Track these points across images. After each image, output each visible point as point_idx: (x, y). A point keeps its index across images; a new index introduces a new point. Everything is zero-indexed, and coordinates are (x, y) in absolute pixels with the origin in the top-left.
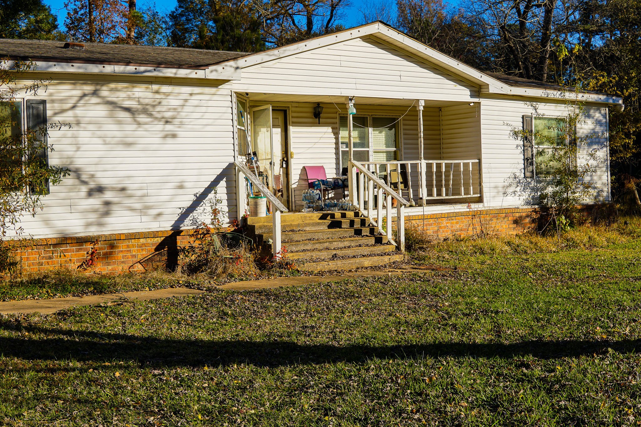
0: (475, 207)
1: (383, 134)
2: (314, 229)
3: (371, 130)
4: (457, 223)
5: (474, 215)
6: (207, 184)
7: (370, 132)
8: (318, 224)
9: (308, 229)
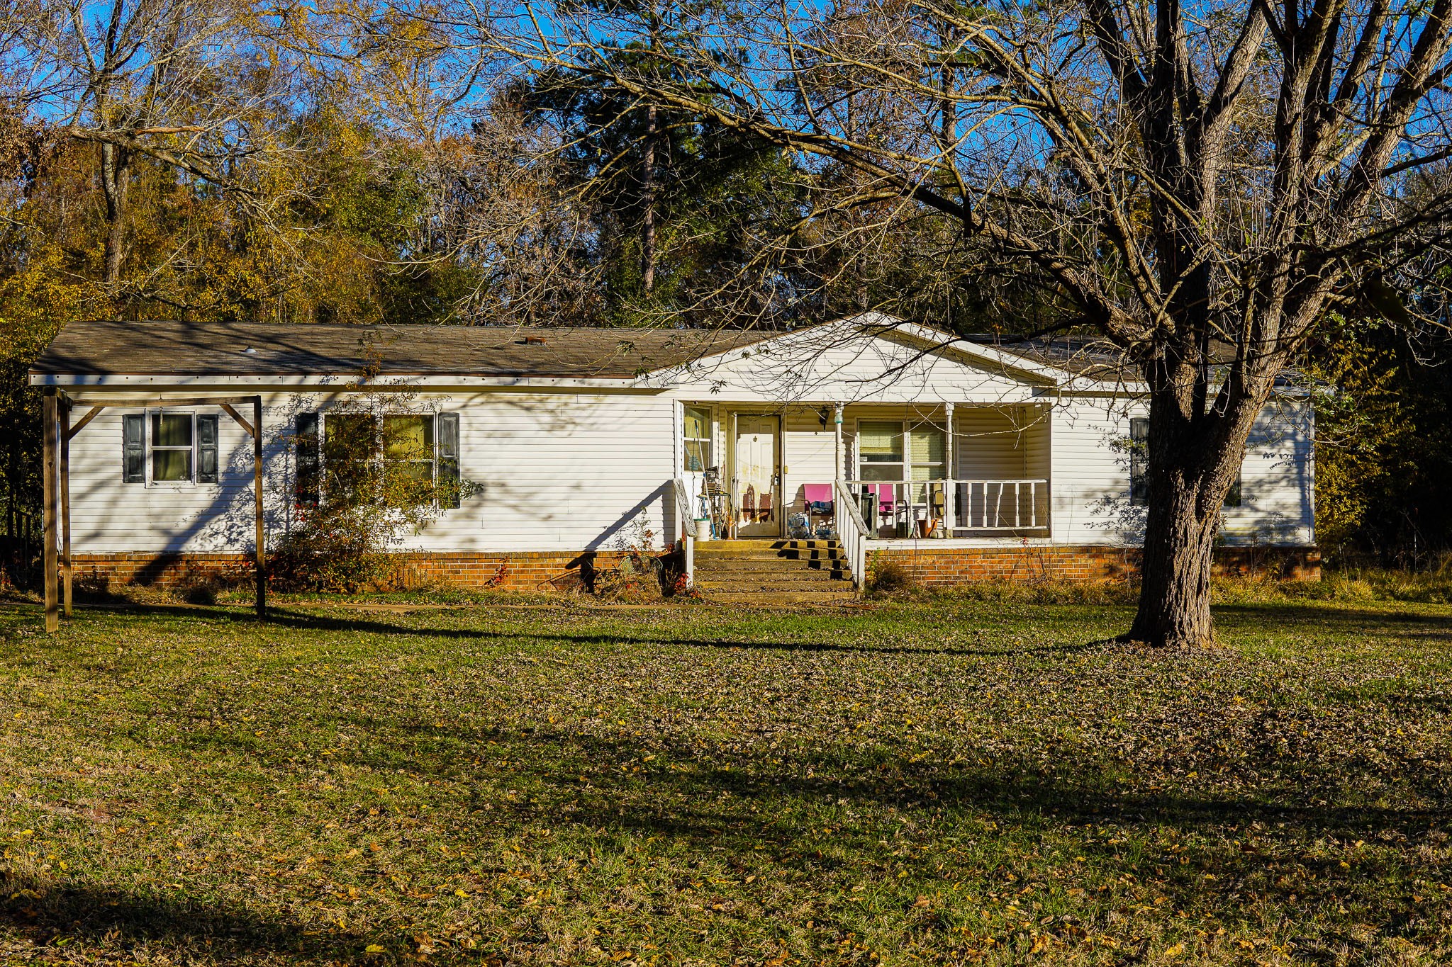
0: (1033, 543)
1: (927, 438)
2: (762, 558)
3: (907, 435)
4: (1000, 562)
5: (1030, 553)
6: (636, 503)
7: (906, 440)
8: (769, 553)
9: (755, 558)
